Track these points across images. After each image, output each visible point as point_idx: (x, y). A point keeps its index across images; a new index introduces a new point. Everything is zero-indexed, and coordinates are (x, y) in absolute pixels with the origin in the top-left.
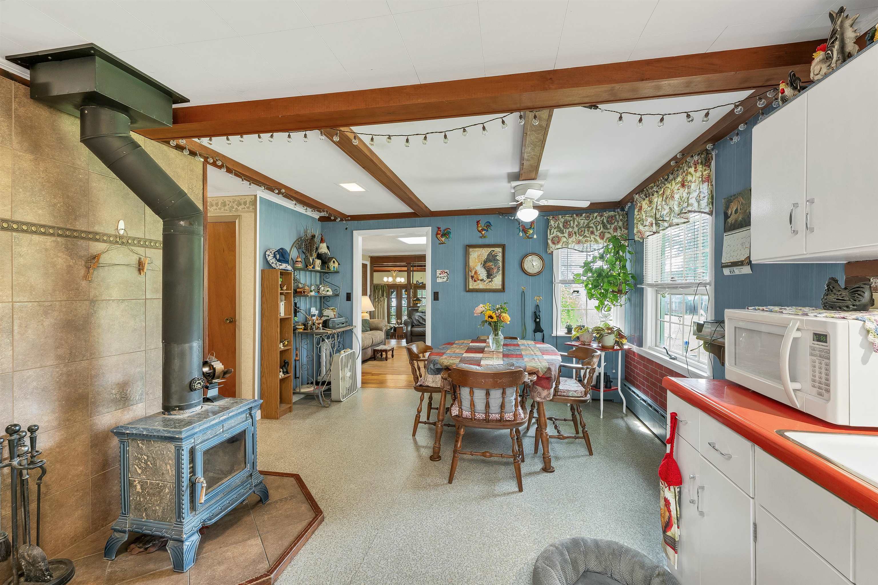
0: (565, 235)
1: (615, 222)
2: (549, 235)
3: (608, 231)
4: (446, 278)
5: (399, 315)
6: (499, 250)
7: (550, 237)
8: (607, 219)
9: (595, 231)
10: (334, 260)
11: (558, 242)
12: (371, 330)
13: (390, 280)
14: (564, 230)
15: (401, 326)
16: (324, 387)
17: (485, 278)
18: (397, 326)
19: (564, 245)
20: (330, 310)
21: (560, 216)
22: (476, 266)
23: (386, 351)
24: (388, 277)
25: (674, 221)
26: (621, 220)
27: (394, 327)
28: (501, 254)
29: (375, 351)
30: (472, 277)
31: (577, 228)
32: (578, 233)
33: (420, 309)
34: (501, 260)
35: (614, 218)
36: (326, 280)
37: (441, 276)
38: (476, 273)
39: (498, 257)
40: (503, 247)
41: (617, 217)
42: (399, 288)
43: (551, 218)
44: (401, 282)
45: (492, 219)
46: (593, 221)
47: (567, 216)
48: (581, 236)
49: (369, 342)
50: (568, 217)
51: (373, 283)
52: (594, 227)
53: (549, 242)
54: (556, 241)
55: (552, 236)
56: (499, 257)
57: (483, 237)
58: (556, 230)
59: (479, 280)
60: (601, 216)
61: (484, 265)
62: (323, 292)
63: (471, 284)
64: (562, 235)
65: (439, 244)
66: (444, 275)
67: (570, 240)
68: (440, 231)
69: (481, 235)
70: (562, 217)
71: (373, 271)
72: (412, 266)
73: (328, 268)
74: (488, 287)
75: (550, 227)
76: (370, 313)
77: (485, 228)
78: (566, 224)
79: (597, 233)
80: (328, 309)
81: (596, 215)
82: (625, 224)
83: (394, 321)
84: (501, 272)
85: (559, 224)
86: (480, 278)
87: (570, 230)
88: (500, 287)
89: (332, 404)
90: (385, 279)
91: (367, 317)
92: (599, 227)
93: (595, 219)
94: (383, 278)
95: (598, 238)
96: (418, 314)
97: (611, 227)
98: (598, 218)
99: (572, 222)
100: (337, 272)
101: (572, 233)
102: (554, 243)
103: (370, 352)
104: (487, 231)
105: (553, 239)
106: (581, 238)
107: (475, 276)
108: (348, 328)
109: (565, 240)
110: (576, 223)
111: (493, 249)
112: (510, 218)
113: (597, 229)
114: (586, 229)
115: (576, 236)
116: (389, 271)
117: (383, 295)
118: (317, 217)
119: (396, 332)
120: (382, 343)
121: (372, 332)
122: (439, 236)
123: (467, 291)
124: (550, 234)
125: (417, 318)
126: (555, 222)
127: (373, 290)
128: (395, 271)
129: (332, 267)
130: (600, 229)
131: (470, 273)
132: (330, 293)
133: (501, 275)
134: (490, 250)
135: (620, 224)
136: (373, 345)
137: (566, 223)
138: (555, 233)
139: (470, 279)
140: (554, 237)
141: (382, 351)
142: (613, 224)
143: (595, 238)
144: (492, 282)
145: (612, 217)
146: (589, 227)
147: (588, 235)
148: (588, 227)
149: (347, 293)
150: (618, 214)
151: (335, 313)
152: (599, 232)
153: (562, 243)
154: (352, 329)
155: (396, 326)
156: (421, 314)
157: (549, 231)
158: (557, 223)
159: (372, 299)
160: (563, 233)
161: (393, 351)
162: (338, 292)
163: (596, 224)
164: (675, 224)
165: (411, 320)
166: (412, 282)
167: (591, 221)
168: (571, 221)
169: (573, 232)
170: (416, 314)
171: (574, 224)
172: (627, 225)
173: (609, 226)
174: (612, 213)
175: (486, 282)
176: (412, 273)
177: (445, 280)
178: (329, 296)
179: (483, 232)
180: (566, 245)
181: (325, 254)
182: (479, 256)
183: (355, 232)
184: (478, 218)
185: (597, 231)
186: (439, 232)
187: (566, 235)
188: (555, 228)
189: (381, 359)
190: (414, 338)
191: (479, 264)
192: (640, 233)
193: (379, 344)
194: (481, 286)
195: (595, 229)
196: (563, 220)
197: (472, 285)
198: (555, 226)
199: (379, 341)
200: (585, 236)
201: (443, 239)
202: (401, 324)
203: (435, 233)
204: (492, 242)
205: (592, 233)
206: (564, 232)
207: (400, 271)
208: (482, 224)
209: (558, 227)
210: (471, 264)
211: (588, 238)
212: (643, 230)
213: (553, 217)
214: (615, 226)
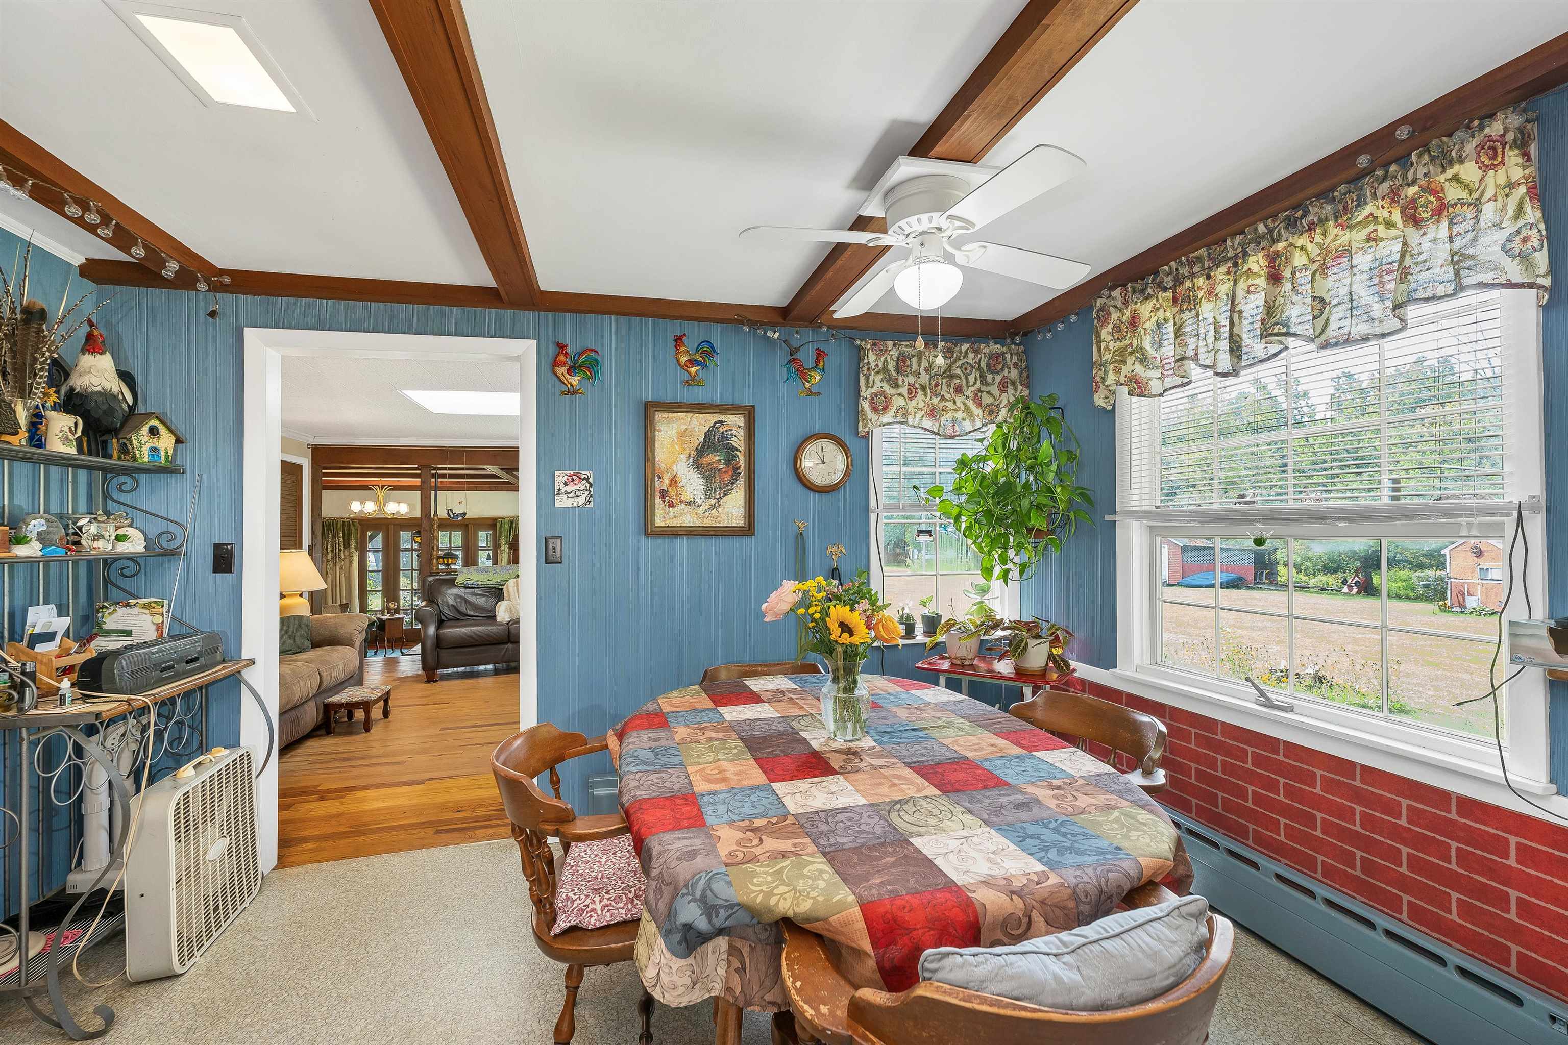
0: (901, 390)
1: (1002, 370)
2: (863, 388)
3: (988, 389)
4: (584, 496)
5: (391, 591)
6: (735, 421)
7: (866, 393)
8: (988, 361)
9: (965, 388)
10: (155, 422)
11: (885, 409)
12: (315, 645)
13: (370, 507)
14: (900, 379)
15: (397, 616)
16: (95, 926)
17: (699, 496)
18: (387, 616)
19: (899, 415)
20: (135, 611)
21: (890, 344)
22: (674, 462)
23: (366, 705)
24: (363, 502)
25: (1354, 330)
26: (1015, 365)
27: (379, 619)
28: (741, 433)
29: (328, 709)
30: (664, 494)
31: (928, 376)
32: (931, 389)
33: (459, 580)
34: (742, 449)
35: (1001, 359)
36: (122, 497)
37: (569, 488)
38: (673, 481)
39: (734, 439)
40: (749, 413)
41: (1008, 356)
42: (391, 527)
43: (869, 346)
44: (398, 512)
45: (716, 335)
46: (961, 362)
47: (905, 343)
48: (936, 396)
49: (306, 686)
50: (906, 346)
51: (320, 515)
52: (963, 378)
53: (865, 405)
54: (881, 405)
55: (870, 391)
56: (738, 441)
57: (691, 382)
58: (880, 377)
59: (682, 502)
60: (977, 352)
61: (696, 462)
62: (100, 544)
63: (659, 513)
64: (893, 391)
65: (562, 393)
66: (577, 487)
67: (912, 404)
68: (567, 355)
69: (686, 377)
70: (894, 345)
71: (319, 487)
72: (433, 476)
73: (124, 450)
74: (708, 523)
75: (865, 369)
76: (312, 595)
77: (698, 357)
78: (902, 363)
79: (969, 392)
80: (128, 605)
81: (965, 347)
82: (1025, 375)
83: (375, 602)
84: (741, 481)
85: (886, 361)
86: (687, 496)
87: (911, 379)
88: (741, 523)
89: (131, 996)
90: (356, 507)
91: (302, 608)
92: (971, 379)
93: (964, 357)
94: (350, 505)
95: (970, 403)
96: (455, 591)
97: (993, 379)
98: (971, 355)
99: (914, 360)
100: (170, 469)
101: (916, 389)
102: (875, 410)
103: (310, 715)
104: (703, 365)
105: (872, 399)
106: (936, 400)
107: (672, 492)
108: (219, 671)
109: (900, 402)
110: (925, 364)
111: (722, 417)
112: (770, 334)
113: (967, 382)
114: (944, 381)
115: (926, 395)
116: (365, 488)
117: (347, 545)
118: (77, 260)
119: (384, 630)
120: (352, 681)
121: (320, 651)
122: (562, 370)
123: (647, 535)
124: (867, 387)
125: (451, 602)
126: (878, 357)
127: (319, 532)
128: (383, 487)
129: (145, 449)
130: (974, 384)
131: (657, 483)
132: (135, 544)
133: (743, 489)
134: (711, 419)
135: (1014, 374)
136: (324, 692)
137: (904, 362)
138: (878, 384)
139: (658, 500)
140: (876, 395)
141: (350, 707)
142: (998, 373)
143: (964, 404)
144: (720, 509)
145: (998, 355)
146: (952, 377)
147: (947, 396)
148: (947, 377)
149: (217, 546)
150: (1010, 353)
151: (158, 619)
152: (972, 389)
153: (894, 409)
154: (239, 672)
155: (384, 618)
156: (463, 590)
157: (862, 379)
158: (883, 358)
159: (318, 555)
160: (897, 386)
161: (386, 701)
162: (176, 544)
163: (966, 369)
164: (1357, 337)
165: (436, 606)
166: (433, 513)
167: (955, 362)
168: (913, 356)
169: (917, 385)
170: (449, 592)
171: (919, 366)
172: (1028, 377)
173: (989, 378)
174: (997, 348)
175: (702, 509)
176: (433, 492)
177: (582, 500)
178: (132, 558)
179: (693, 370)
180: (903, 416)
181: (107, 395)
182: (682, 435)
183: (250, 334)
184: (679, 327)
185: (968, 387)
186: (562, 358)
187: (904, 390)
188: (878, 373)
189: (349, 729)
190: (444, 654)
191: (684, 457)
192: (1137, 382)
193: (342, 683)
194: (688, 519)
195: (964, 383)
196: (895, 353)
197: (663, 517)
198: (877, 365)
199: (341, 677)
200: (943, 398)
201: (575, 380)
202: (397, 611)
203: (549, 360)
204: (717, 398)
205: (959, 390)
206: (900, 382)
207: (396, 488)
208: (690, 343)
209: (885, 370)
210: (661, 454)
211: (947, 404)
212: (1143, 375)
213: (874, 344)
214: (1004, 378)
